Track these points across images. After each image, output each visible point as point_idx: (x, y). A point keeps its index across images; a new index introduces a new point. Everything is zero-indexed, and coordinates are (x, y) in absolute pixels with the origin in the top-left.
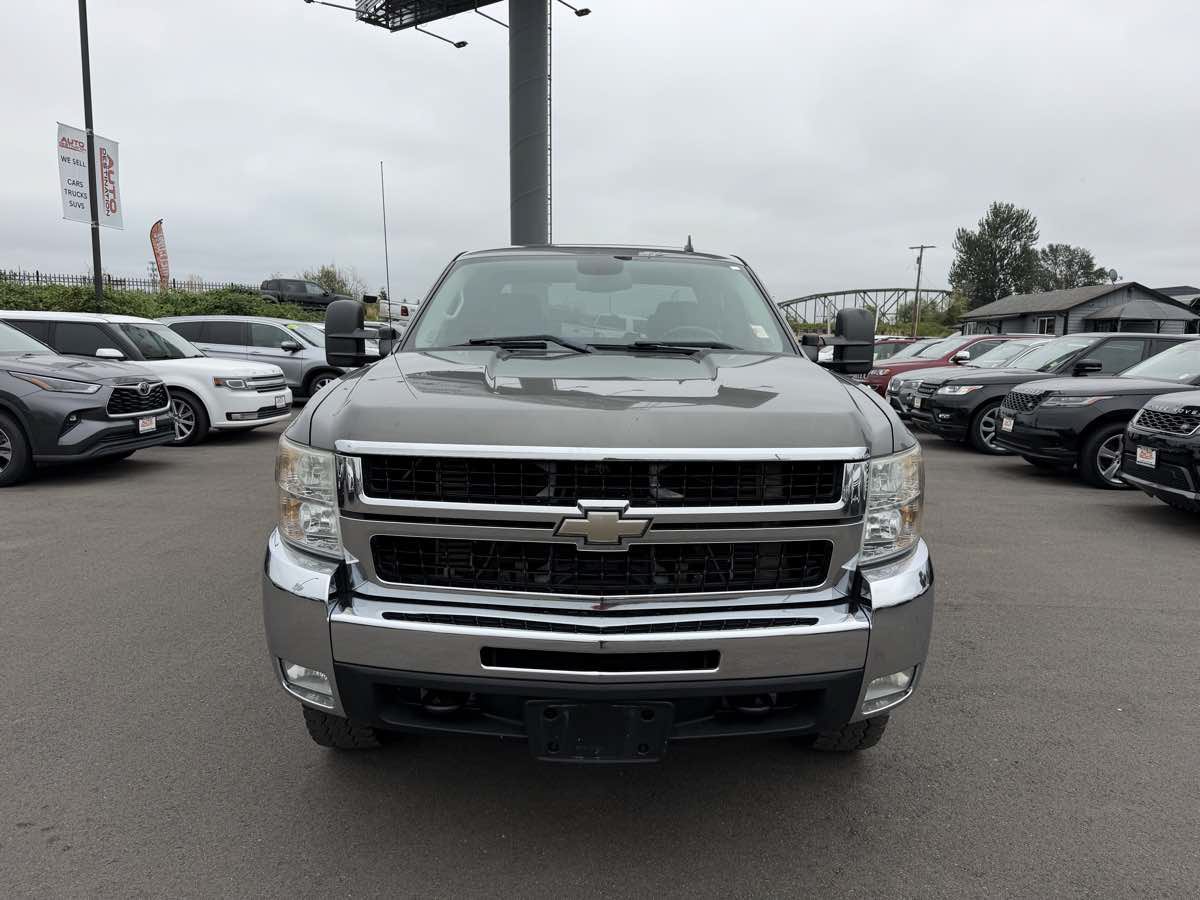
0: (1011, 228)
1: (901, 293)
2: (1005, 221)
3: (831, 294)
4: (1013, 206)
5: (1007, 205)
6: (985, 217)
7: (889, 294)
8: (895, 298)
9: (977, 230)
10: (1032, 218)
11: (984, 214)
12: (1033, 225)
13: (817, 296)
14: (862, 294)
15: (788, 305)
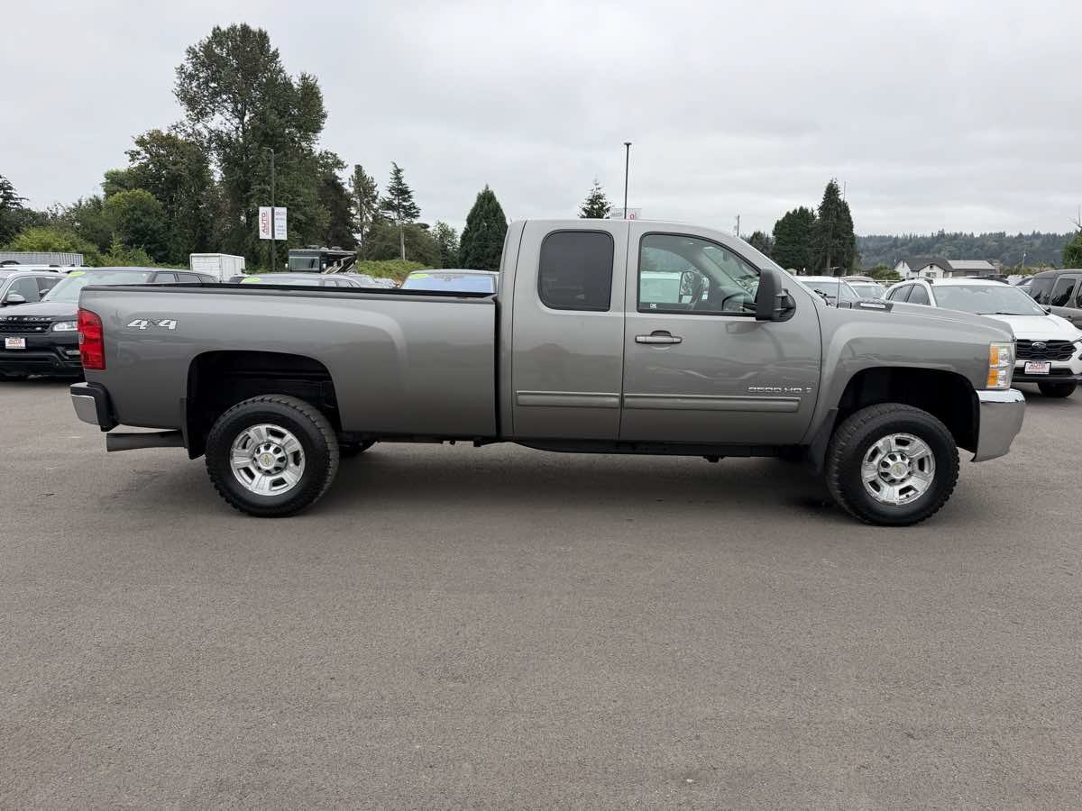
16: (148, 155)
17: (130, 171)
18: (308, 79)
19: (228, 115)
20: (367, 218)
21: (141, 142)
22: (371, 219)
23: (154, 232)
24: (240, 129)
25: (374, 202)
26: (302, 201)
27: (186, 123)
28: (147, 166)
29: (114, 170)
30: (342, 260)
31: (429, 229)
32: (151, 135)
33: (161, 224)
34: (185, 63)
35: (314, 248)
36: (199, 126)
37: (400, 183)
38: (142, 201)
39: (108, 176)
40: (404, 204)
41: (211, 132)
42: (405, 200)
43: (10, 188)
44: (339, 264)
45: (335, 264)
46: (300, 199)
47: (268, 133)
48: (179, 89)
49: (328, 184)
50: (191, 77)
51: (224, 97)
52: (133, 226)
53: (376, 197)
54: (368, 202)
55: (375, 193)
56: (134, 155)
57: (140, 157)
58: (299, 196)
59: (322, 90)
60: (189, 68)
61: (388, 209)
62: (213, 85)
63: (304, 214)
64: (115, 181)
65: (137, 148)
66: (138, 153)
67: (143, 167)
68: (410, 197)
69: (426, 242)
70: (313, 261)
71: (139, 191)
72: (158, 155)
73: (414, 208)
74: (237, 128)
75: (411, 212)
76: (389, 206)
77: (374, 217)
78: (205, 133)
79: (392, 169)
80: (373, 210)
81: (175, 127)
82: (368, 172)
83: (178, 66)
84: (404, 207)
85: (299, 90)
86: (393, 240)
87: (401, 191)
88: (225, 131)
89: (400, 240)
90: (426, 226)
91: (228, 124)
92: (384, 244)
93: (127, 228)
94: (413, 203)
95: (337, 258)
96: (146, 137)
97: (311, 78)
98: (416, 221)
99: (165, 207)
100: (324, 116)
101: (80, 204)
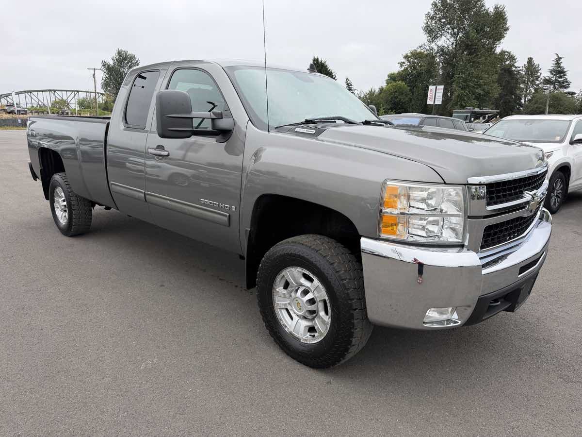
0: (128, 63)
1: (75, 93)
2: (125, 59)
3: (34, 91)
4: (127, 52)
5: (124, 51)
6: (115, 56)
7: (69, 93)
8: (73, 95)
9: (112, 63)
10: (137, 60)
11: (114, 54)
12: (138, 62)
13: (25, 92)
14: (53, 92)
15: (7, 96)
16: (409, 64)
17: (399, 73)
18: (498, 8)
19: (449, 36)
20: (530, 90)
21: (406, 57)
22: (533, 91)
23: (403, 103)
24: (455, 44)
25: (537, 79)
26: (483, 82)
27: (426, 44)
28: (407, 69)
29: (392, 72)
30: (487, 116)
31: (575, 95)
32: (411, 53)
33: (407, 99)
34: (430, 11)
35: (470, 109)
36: (433, 45)
37: (559, 67)
38: (400, 88)
39: (389, 76)
40: (560, 80)
41: (438, 47)
42: (560, 77)
43: (351, 85)
44: (484, 118)
45: (481, 118)
46: (481, 81)
47: (468, 44)
48: (425, 26)
49: (505, 71)
50: (432, 18)
51: (448, 26)
52: (394, 101)
53: (539, 77)
54: (533, 81)
55: (539, 74)
56: (402, 64)
57: (404, 65)
58: (481, 79)
59: (507, 13)
60: (432, 13)
61: (548, 84)
62: (443, 21)
63: (483, 90)
64: (392, 78)
65: (404, 60)
66: (404, 63)
67: (406, 69)
68: (564, 75)
69: (567, 104)
70: (467, 116)
71: (400, 82)
72: (414, 63)
73: (567, 82)
74: (453, 43)
75: (564, 84)
76: (547, 81)
77: (535, 89)
78: (436, 48)
79: (555, 57)
80: (536, 85)
81: (420, 47)
82: (536, 62)
83: (427, 13)
84: (559, 82)
85: (492, 15)
86: (542, 103)
87: (559, 71)
88: (446, 46)
89: (546, 103)
90: (574, 93)
91: (448, 41)
92: (536, 106)
93: (391, 102)
94: (566, 79)
95: (483, 115)
96: (409, 54)
97: (501, 7)
98: (566, 90)
99: (410, 90)
100: (507, 29)
101: (372, 90)
